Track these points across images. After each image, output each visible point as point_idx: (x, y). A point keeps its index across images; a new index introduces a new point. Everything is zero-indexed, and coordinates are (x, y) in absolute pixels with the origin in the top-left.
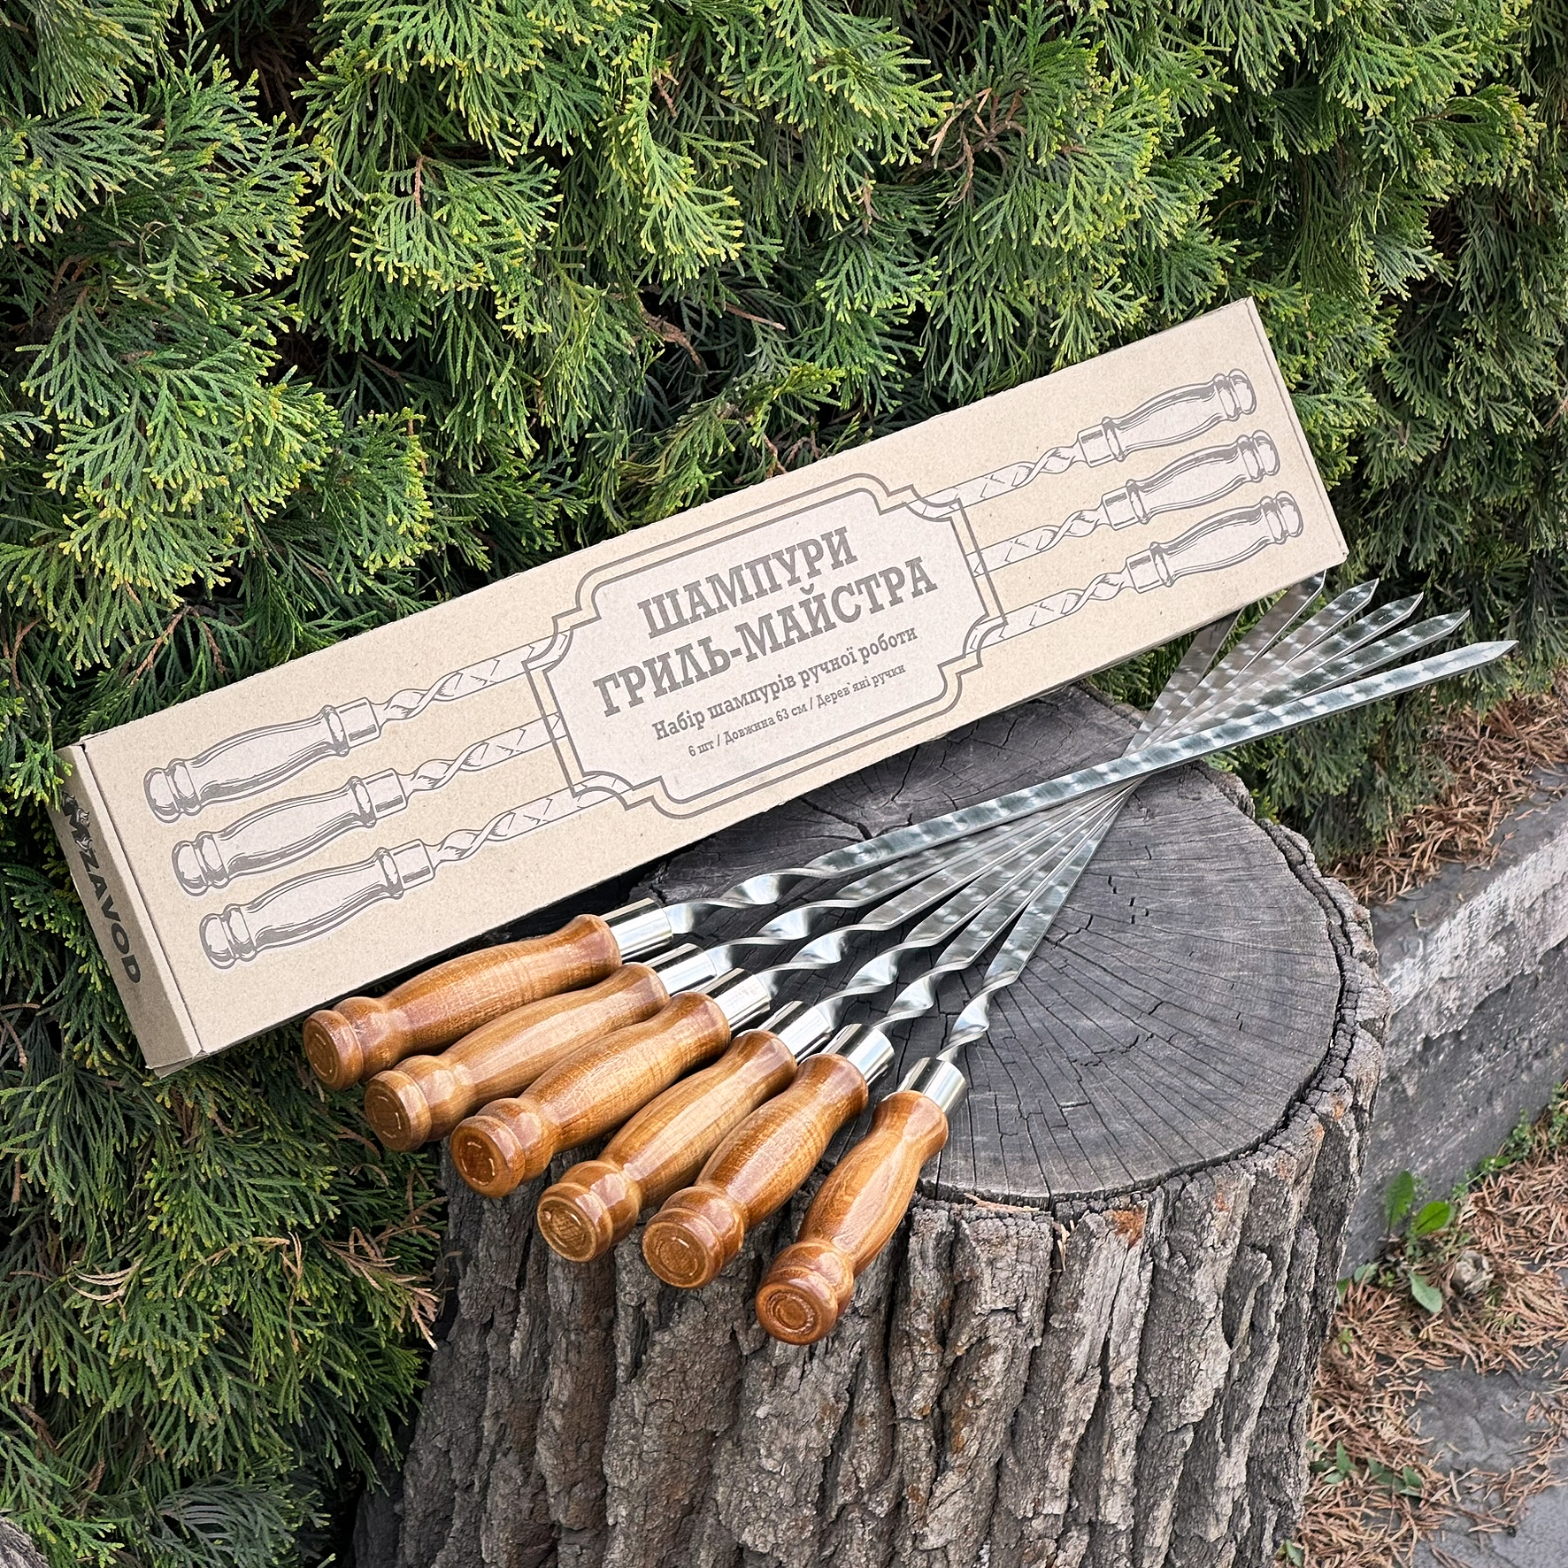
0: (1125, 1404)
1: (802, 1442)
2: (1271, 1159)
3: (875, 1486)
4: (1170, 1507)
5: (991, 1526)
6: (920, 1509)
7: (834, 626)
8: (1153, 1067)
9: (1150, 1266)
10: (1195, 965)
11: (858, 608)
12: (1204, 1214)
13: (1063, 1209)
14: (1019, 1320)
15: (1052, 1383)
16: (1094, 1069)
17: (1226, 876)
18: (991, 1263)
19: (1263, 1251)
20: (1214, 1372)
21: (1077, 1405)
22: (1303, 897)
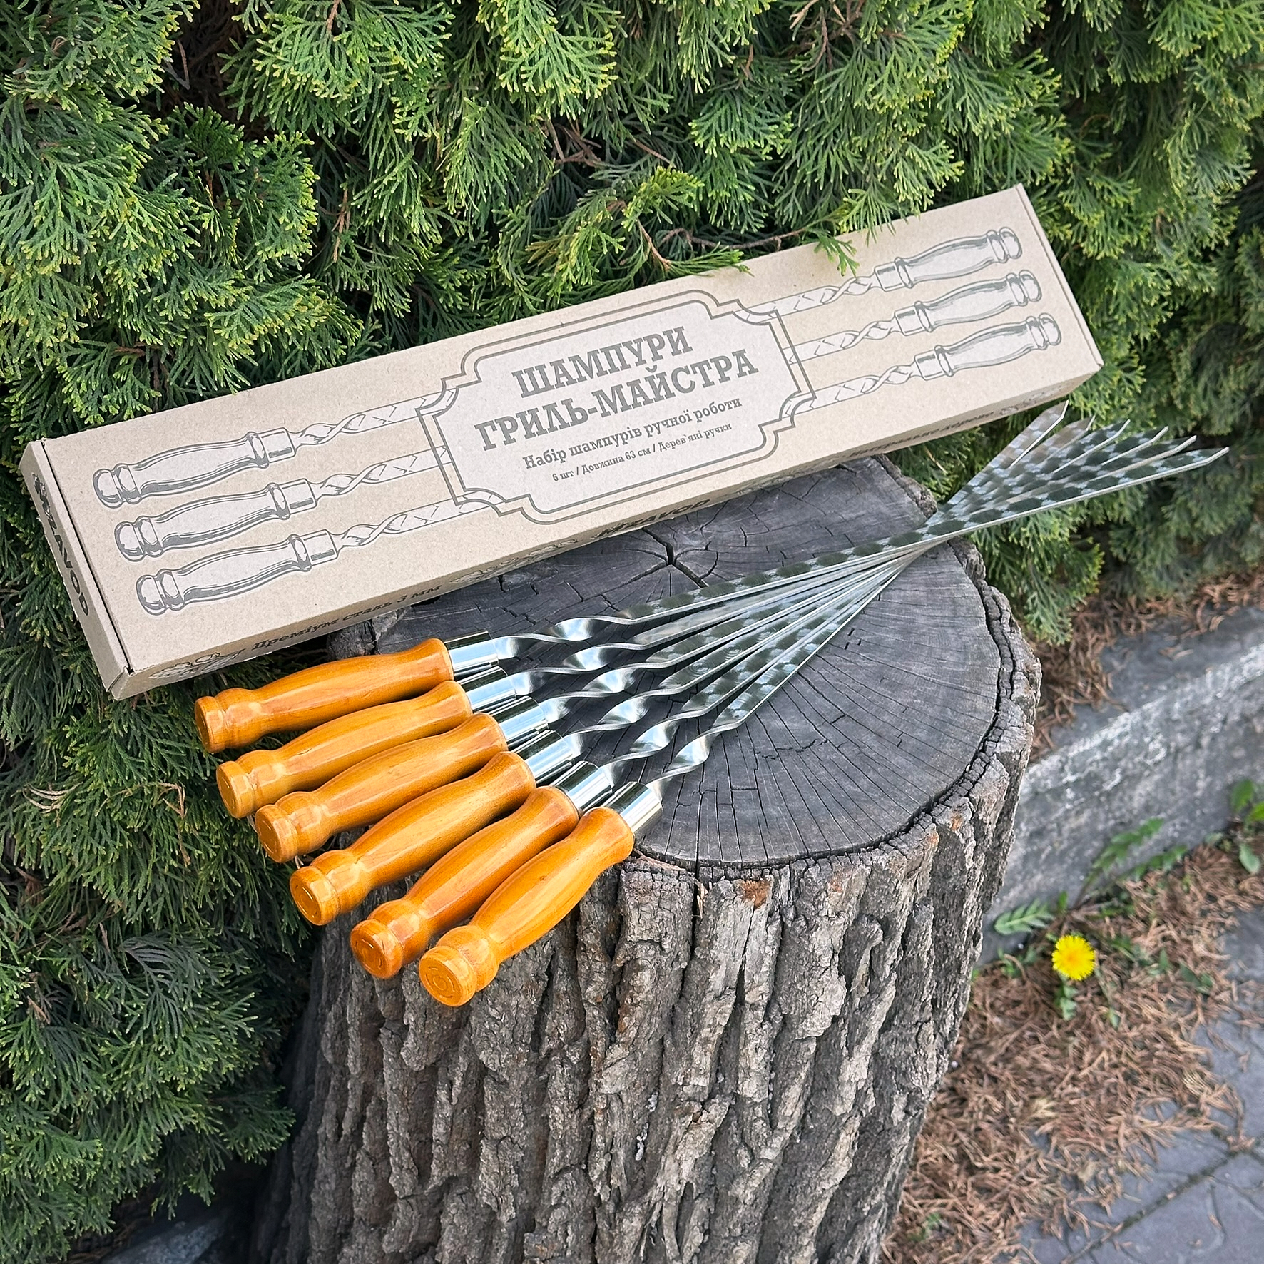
0: (757, 1017)
1: (514, 1003)
2: (886, 856)
3: (572, 1041)
4: (799, 1090)
5: (659, 1082)
6: (598, 1065)
7: (673, 395)
8: (818, 767)
9: (777, 923)
10: (881, 689)
11: (693, 384)
12: (820, 891)
13: (704, 871)
14: (663, 949)
15: (698, 996)
16: (771, 762)
17: (932, 621)
18: (638, 906)
19: (879, 921)
20: (831, 1004)
21: (716, 1015)
22: (989, 648)
